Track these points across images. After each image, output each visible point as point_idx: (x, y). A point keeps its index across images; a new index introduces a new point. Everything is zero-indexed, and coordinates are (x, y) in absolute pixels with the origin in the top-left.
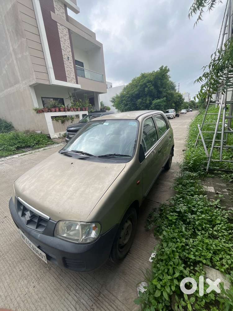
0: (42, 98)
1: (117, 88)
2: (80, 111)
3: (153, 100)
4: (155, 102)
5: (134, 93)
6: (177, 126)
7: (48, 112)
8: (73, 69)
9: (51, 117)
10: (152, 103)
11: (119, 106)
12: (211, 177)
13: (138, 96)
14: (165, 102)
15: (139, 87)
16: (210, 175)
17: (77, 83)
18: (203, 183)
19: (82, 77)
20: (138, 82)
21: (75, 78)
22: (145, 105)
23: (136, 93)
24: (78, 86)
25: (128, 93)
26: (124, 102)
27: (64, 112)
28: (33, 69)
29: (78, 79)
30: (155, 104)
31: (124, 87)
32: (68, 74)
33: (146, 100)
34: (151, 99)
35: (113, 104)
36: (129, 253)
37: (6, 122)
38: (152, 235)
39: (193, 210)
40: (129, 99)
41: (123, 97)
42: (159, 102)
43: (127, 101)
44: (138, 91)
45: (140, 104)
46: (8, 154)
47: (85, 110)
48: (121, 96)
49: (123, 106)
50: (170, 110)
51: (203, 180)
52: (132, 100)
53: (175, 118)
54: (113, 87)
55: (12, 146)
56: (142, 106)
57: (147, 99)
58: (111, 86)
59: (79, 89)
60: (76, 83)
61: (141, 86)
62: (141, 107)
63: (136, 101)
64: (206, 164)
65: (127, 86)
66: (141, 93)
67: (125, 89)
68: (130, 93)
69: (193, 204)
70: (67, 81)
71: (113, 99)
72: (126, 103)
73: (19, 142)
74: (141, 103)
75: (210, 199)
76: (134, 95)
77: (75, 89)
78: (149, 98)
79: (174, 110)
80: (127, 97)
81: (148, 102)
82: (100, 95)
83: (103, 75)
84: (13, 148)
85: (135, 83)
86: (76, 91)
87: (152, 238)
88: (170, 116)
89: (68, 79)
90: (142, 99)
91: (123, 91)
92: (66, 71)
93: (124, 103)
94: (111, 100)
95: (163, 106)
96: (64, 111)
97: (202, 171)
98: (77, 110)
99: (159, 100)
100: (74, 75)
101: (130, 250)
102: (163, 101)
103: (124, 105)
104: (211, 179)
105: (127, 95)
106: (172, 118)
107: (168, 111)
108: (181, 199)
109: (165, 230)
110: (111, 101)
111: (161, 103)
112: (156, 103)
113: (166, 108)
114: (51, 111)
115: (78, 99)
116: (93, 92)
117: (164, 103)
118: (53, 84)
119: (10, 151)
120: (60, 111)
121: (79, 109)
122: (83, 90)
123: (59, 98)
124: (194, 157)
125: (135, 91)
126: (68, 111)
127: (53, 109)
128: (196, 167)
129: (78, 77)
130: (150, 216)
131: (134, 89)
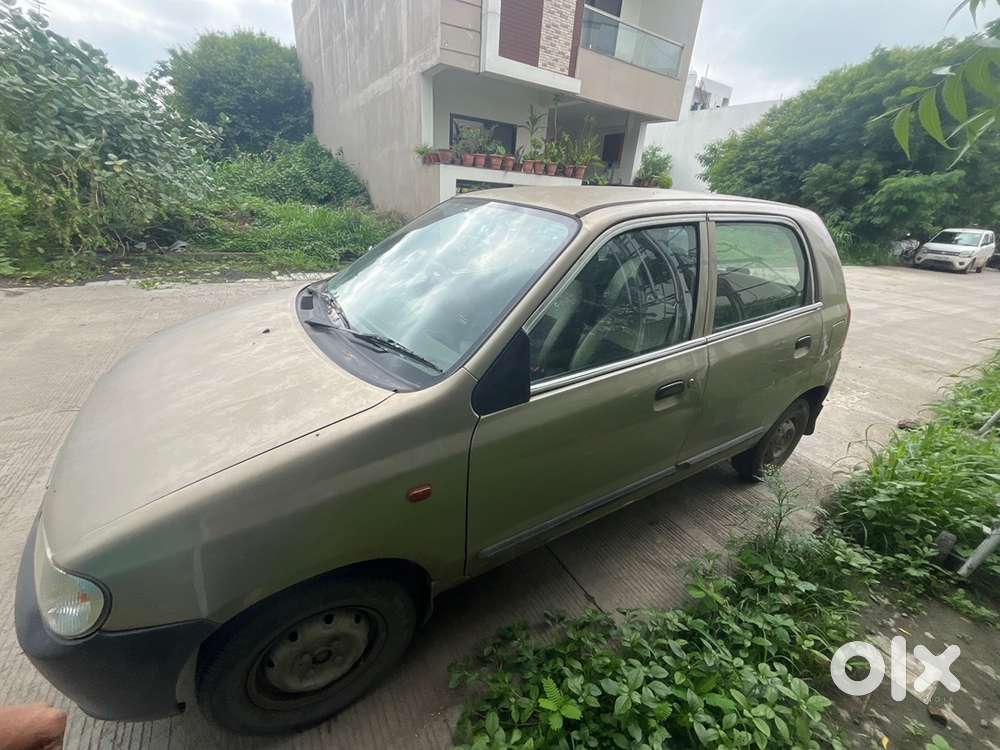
0: (453, 116)
1: (743, 109)
2: (556, 174)
3: (891, 172)
4: (893, 185)
5: (805, 134)
6: (959, 310)
7: (453, 163)
8: (571, 19)
9: (458, 181)
10: (882, 187)
11: (724, 182)
12: (967, 615)
13: (819, 150)
14: (951, 190)
15: (838, 111)
16: (967, 602)
17: (572, 74)
18: (892, 622)
19: (598, 50)
20: (844, 88)
21: (569, 54)
22: (842, 189)
23: (814, 135)
24: (572, 85)
25: (778, 134)
26: (749, 166)
27: (501, 172)
28: (439, 17)
29: (579, 57)
30: (890, 194)
31: (771, 106)
32: (549, 38)
33: (853, 171)
34: (879, 167)
35: (703, 169)
36: (324, 726)
37: (356, 180)
38: (456, 714)
39: (699, 729)
40: (778, 157)
41: (753, 146)
42: (915, 189)
43: (762, 166)
44: (828, 128)
45: (817, 185)
46: (318, 266)
47: (574, 175)
48: (744, 143)
49: (740, 181)
50: (965, 234)
51: (903, 608)
52: (786, 162)
53: (979, 270)
54: (731, 104)
55: (334, 246)
56: (826, 193)
57: (863, 166)
58: (726, 101)
59: (570, 96)
60: (567, 72)
61: (854, 104)
62: (820, 197)
63: (806, 168)
64: (974, 538)
65: (788, 103)
66: (838, 137)
67: (773, 115)
68: (786, 133)
69: (718, 700)
70: (536, 65)
71: (713, 150)
72: (754, 172)
73: (355, 240)
74: (825, 179)
75: (867, 726)
76: (803, 142)
77: (559, 95)
78: (869, 165)
79: (990, 233)
80: (770, 146)
81: (859, 179)
82: (650, 126)
83: (682, 48)
84: (334, 253)
85: (830, 93)
86: (560, 104)
87: (445, 725)
88: (951, 258)
89: (542, 56)
90: (837, 166)
91: (764, 124)
92: (544, 25)
93: (749, 171)
94: (703, 152)
95: (931, 206)
96: (503, 168)
97: (919, 562)
98: (546, 172)
99: (918, 180)
100: (567, 44)
101: (340, 717)
102: (942, 183)
103: (746, 179)
104: (959, 625)
105: (772, 142)
106: (963, 272)
107: (955, 234)
108: (676, 645)
109: (492, 738)
110: (702, 159)
111: (923, 194)
112: (898, 189)
113: (951, 219)
114: (462, 163)
115: (559, 134)
116: (628, 113)
117: (945, 196)
118: (487, 70)
119: (327, 258)
120: (488, 165)
121: (554, 169)
122: (587, 102)
123: (495, 123)
124: (905, 476)
125: (817, 125)
126: (514, 169)
127: (470, 158)
128: (897, 527)
129: (581, 51)
130: (505, 638)
131: (813, 118)
